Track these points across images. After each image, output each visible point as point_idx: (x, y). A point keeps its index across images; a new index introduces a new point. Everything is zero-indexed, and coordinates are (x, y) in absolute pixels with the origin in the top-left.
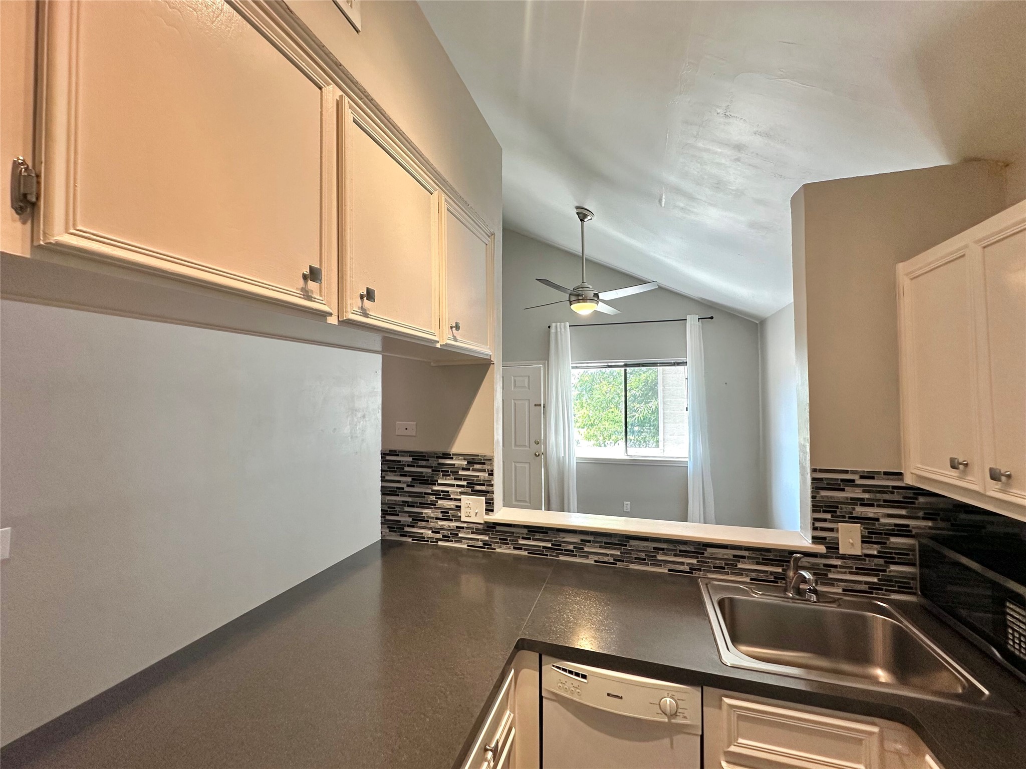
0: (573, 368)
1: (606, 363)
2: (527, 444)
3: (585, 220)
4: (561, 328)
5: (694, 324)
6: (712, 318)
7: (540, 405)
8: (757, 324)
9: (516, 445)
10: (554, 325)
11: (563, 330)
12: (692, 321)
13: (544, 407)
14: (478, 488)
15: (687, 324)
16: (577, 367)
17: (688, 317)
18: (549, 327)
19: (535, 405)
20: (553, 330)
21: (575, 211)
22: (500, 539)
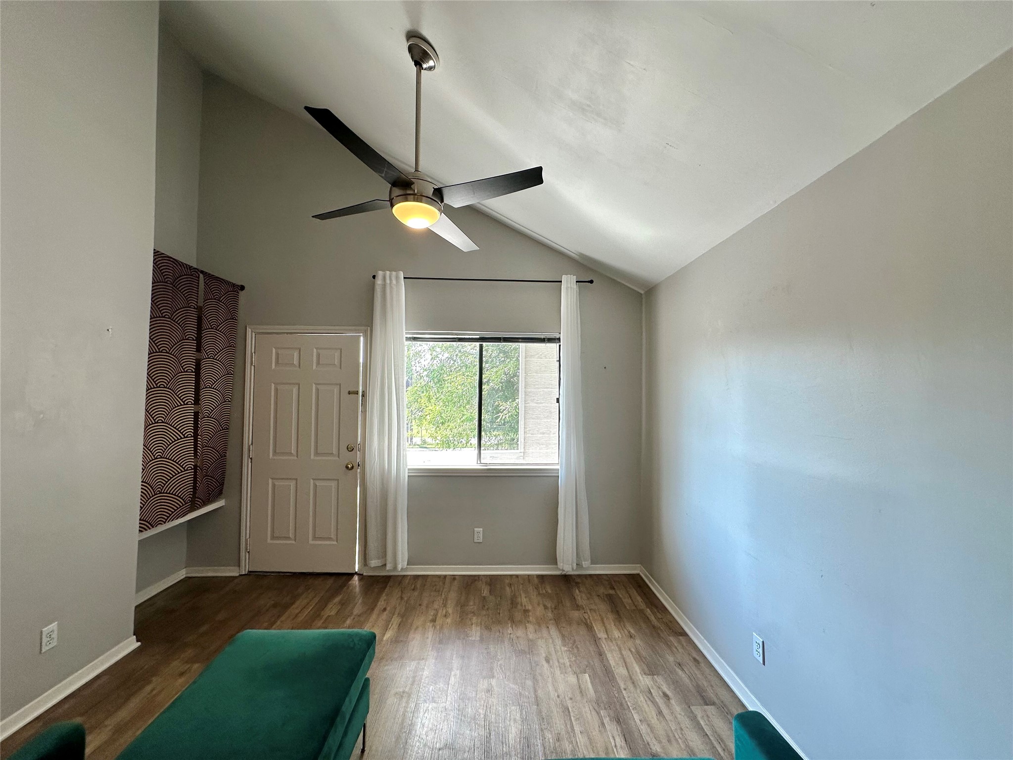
0: (408, 339)
1: (456, 334)
2: (335, 451)
4: (391, 279)
5: (571, 287)
6: (591, 282)
7: (357, 393)
8: (641, 294)
9: (317, 453)
10: (380, 273)
11: (394, 282)
12: (569, 282)
13: (363, 396)
15: (562, 286)
16: (415, 339)
17: (564, 278)
18: (374, 277)
19: (349, 393)
20: (379, 281)
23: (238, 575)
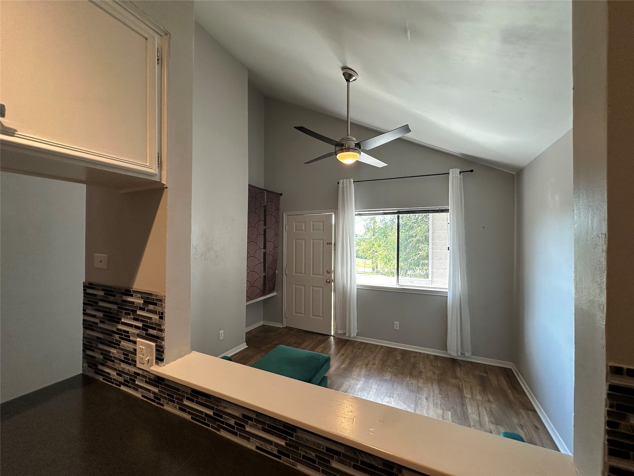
0: (356, 215)
1: (383, 210)
2: (321, 273)
3: (351, 80)
4: (346, 184)
5: (456, 176)
6: (472, 171)
7: (331, 244)
8: (514, 175)
9: (313, 274)
10: (341, 181)
11: (348, 185)
12: (454, 174)
13: (334, 245)
14: (151, 331)
15: (450, 177)
16: (360, 214)
17: (451, 171)
18: (338, 183)
19: (328, 244)
20: (341, 185)
21: (341, 72)
22: (168, 395)
23: (282, 327)
